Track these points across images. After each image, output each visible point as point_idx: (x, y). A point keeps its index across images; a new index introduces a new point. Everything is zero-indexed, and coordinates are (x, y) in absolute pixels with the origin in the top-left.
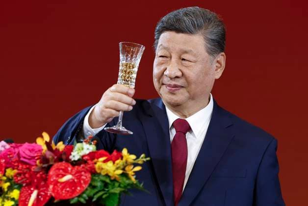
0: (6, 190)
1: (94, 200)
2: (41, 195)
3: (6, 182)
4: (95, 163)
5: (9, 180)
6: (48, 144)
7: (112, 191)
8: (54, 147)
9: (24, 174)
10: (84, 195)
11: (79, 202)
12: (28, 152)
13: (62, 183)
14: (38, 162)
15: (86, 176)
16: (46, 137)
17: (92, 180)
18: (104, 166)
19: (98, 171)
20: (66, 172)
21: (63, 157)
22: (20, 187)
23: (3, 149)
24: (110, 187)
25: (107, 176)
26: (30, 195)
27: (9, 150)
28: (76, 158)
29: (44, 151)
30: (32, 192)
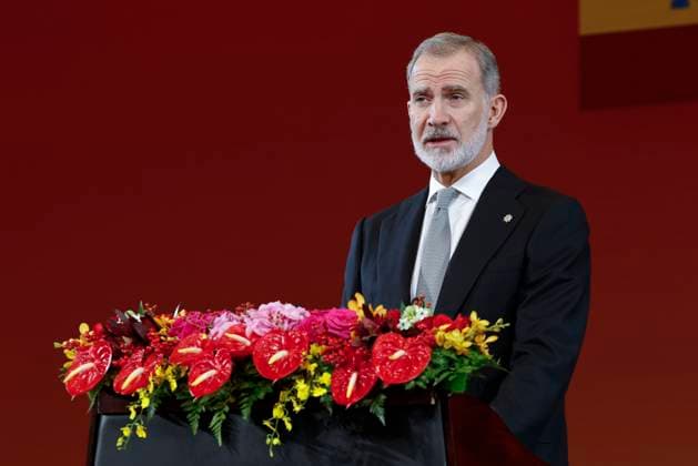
0: (313, 373)
1: (435, 383)
2: (363, 380)
3: (311, 363)
4: (435, 333)
5: (316, 359)
6: (365, 308)
7: (461, 370)
8: (375, 313)
9: (336, 351)
10: (423, 377)
11: (417, 386)
12: (336, 320)
13: (392, 361)
14: (352, 334)
15: (425, 352)
16: (361, 300)
17: (434, 357)
18: (448, 336)
19: (440, 344)
20: (396, 346)
21: (387, 325)
22: (331, 369)
23: (302, 317)
24: (457, 365)
25: (453, 350)
26: (347, 381)
27: (311, 319)
28: (407, 327)
29: (360, 319)
30: (349, 375)
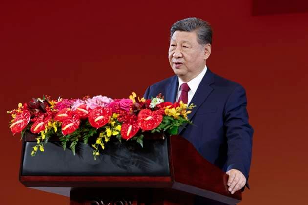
0: (113, 125)
1: (164, 130)
2: (134, 128)
3: (113, 121)
4: (164, 109)
5: (115, 120)
6: (136, 99)
7: (175, 125)
8: (140, 101)
9: (124, 116)
10: (159, 128)
11: (156, 131)
12: (124, 104)
13: (146, 121)
14: (131, 109)
15: (160, 117)
16: (135, 95)
17: (163, 119)
18: (170, 111)
19: (167, 114)
20: (148, 114)
21: (145, 106)
22: (121, 124)
23: (110, 102)
24: (174, 123)
25: (172, 116)
26: (127, 128)
27: (114, 103)
28: (153, 107)
29: (134, 103)
30: (128, 127)
